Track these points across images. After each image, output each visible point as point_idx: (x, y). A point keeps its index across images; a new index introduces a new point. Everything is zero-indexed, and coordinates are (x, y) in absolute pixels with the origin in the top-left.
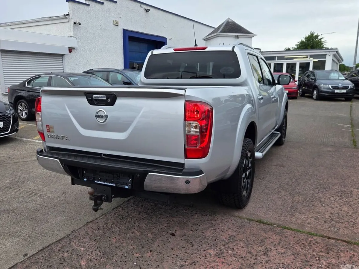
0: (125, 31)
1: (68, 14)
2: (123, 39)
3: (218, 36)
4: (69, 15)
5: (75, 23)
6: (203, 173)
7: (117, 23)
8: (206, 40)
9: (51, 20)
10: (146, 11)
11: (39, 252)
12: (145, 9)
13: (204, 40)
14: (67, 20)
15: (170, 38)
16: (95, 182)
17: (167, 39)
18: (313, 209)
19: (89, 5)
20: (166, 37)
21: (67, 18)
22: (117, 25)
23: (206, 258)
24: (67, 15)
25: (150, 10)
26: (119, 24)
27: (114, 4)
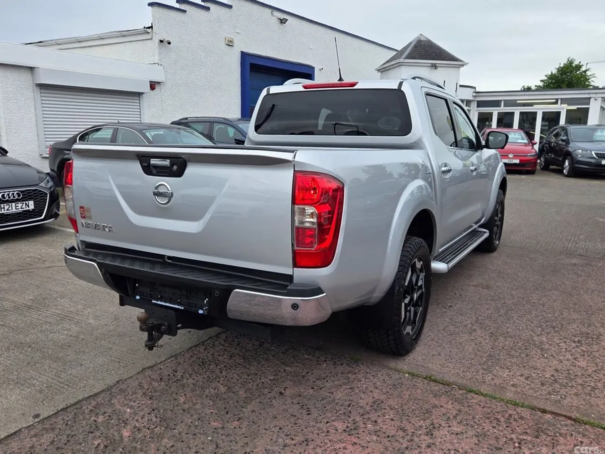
0: (244, 55)
1: (150, 25)
2: (241, 68)
4: (151, 27)
5: (161, 41)
6: (323, 293)
7: (231, 41)
8: (381, 71)
9: (124, 36)
10: (281, 22)
11: (58, 412)
12: (280, 19)
13: (378, 70)
14: (149, 36)
15: (321, 67)
16: (153, 301)
17: (315, 69)
18: (525, 361)
19: (185, 11)
20: (313, 66)
21: (148, 33)
22: (232, 46)
23: (328, 434)
24: (149, 28)
25: (287, 20)
26: (236, 42)
27: (227, 10)
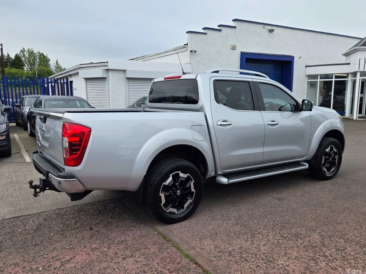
0: (242, 54)
1: (186, 43)
2: (241, 61)
3: (358, 51)
4: (187, 44)
5: (191, 51)
6: (74, 179)
7: (234, 47)
8: (346, 55)
10: (270, 32)
12: (269, 30)
13: (344, 55)
14: (185, 49)
15: (300, 56)
17: (295, 58)
19: (206, 34)
20: (294, 56)
21: (186, 47)
22: (235, 49)
24: (186, 45)
25: (274, 30)
26: (237, 47)
27: (233, 29)
